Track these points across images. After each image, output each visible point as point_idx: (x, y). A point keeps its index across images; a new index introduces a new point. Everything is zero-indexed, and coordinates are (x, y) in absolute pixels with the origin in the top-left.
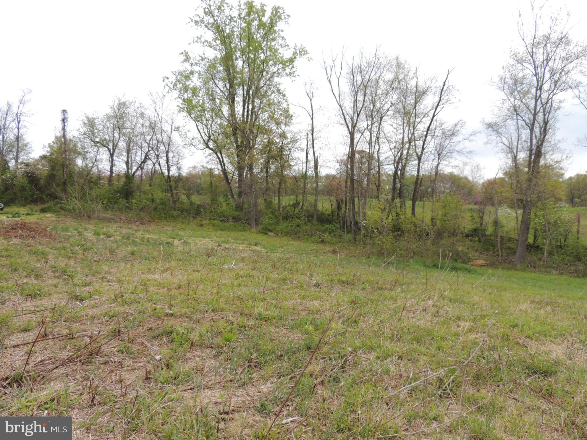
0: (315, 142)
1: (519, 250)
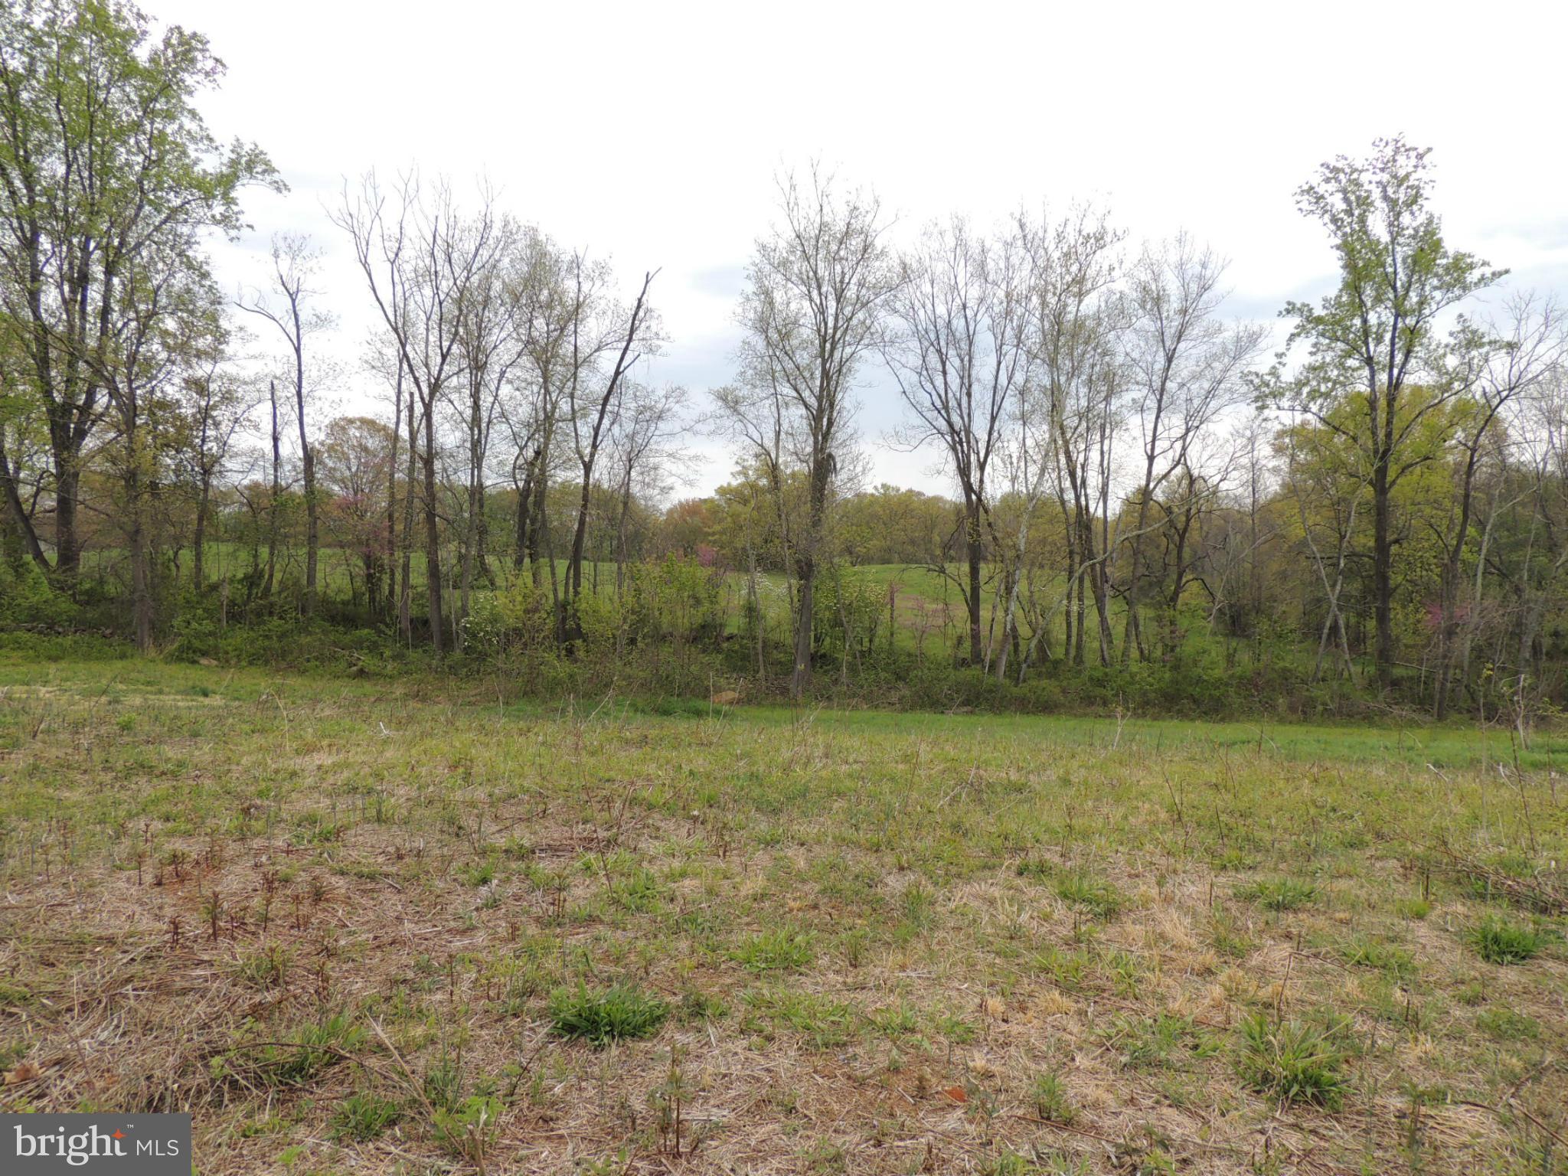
0: (305, 411)
1: (799, 664)
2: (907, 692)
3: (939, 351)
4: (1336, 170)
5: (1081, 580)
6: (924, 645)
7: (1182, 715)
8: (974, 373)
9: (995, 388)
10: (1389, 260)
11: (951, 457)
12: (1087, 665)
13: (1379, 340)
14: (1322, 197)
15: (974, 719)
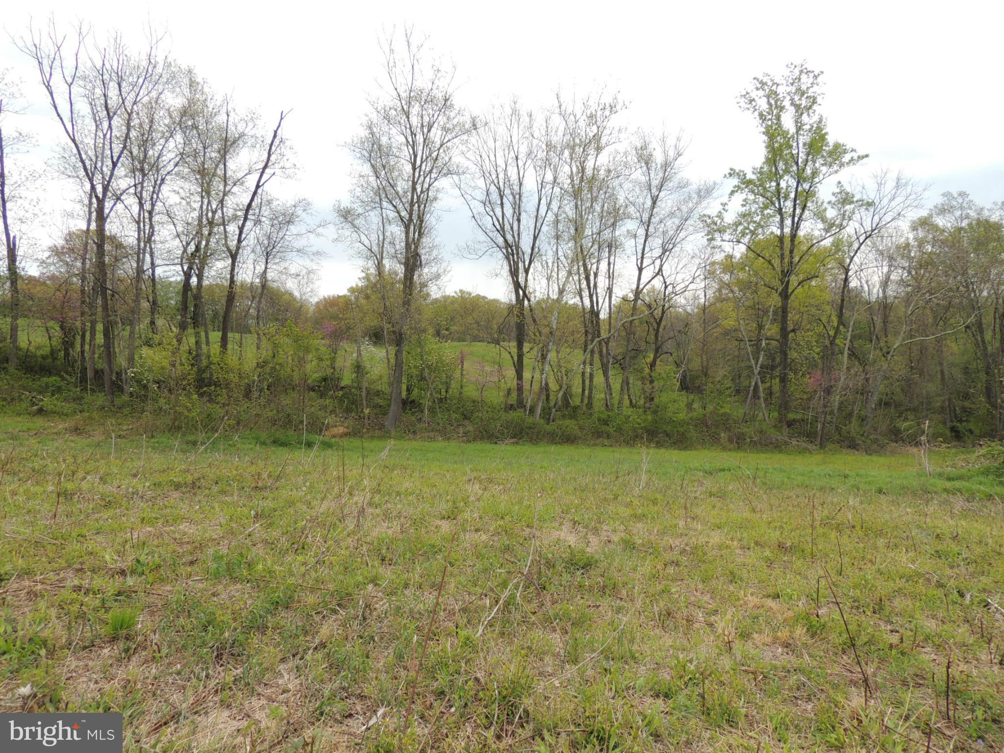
1: (393, 407)
2: (470, 428)
3: (499, 189)
4: (763, 84)
5: (592, 352)
6: (484, 394)
7: (659, 445)
8: (523, 205)
9: (537, 217)
10: (795, 144)
11: (506, 264)
12: (596, 409)
13: (786, 197)
14: (754, 100)
15: (518, 448)
